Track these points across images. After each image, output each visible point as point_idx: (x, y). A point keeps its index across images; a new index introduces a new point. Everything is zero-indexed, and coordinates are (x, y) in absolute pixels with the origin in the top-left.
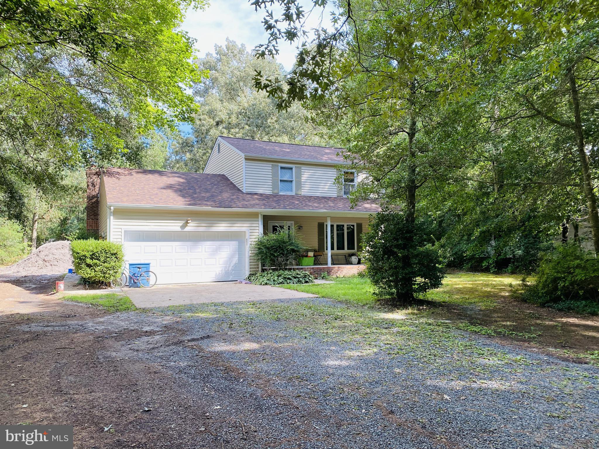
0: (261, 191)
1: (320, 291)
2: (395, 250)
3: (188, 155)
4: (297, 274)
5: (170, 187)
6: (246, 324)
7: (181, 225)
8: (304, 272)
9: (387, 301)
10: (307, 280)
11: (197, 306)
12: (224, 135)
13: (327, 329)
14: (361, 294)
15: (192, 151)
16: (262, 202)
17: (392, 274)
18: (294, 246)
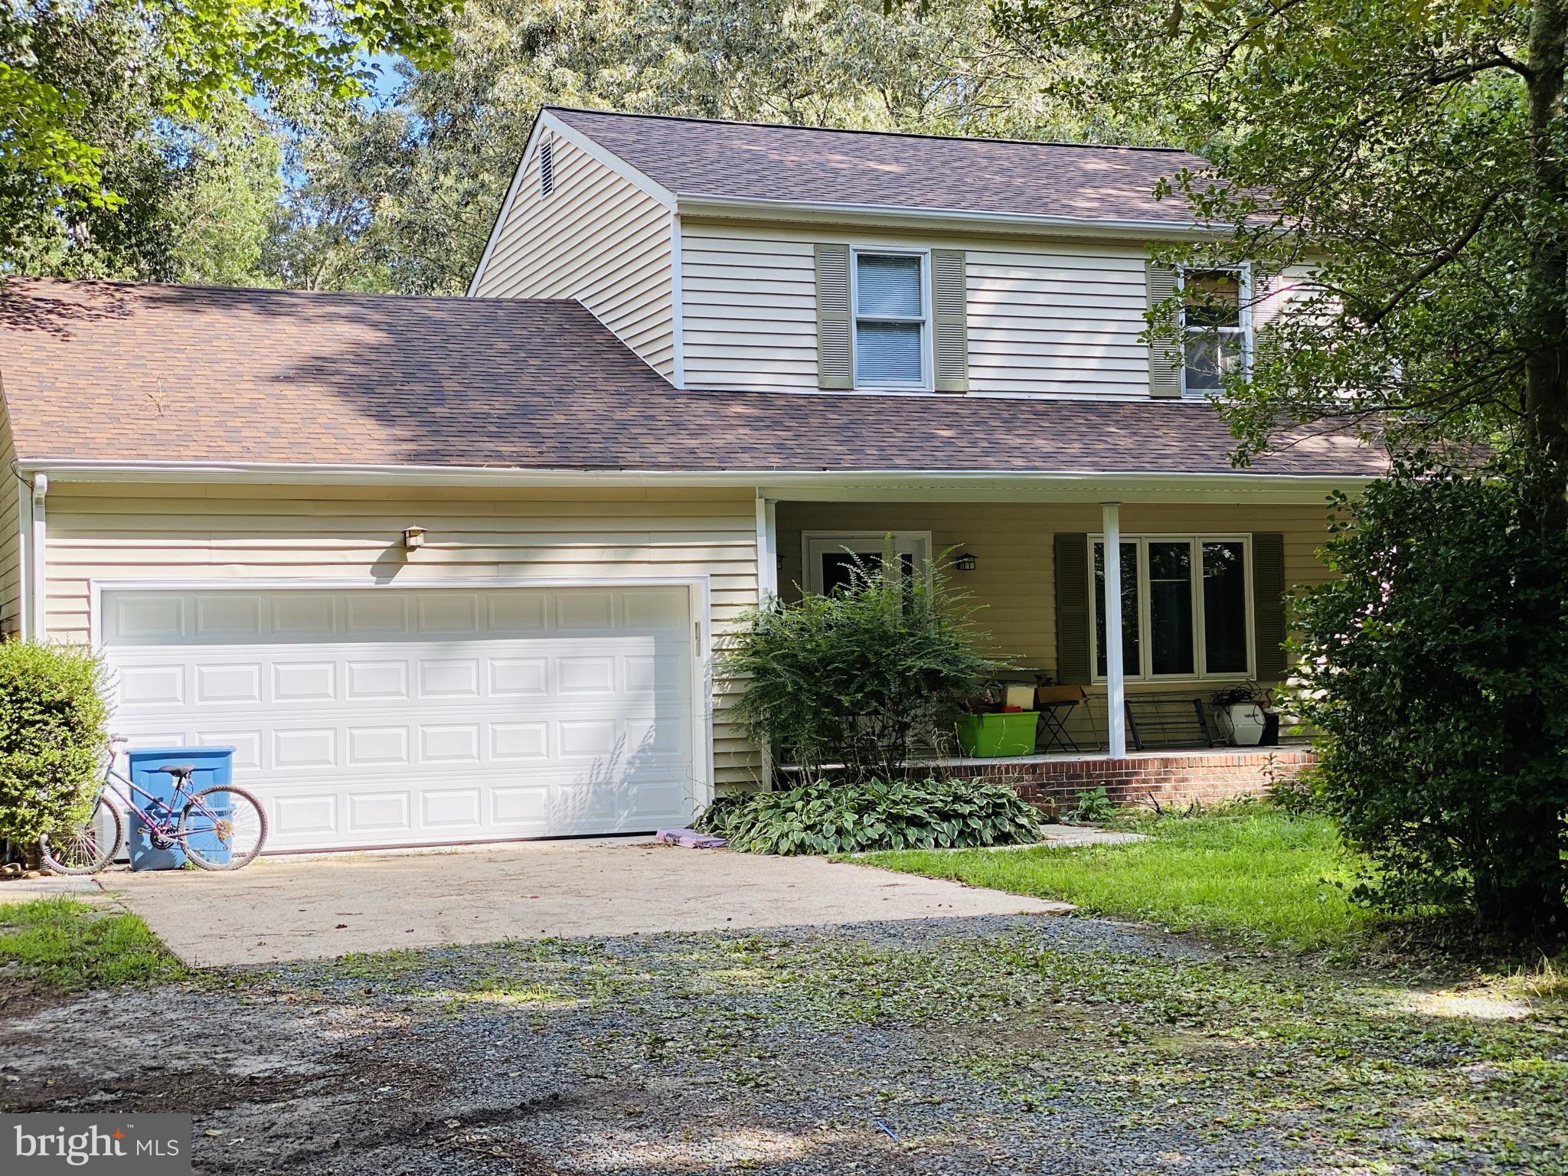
0: (760, 381)
1: (1078, 881)
2: (1469, 670)
3: (389, 207)
4: (957, 798)
5: (315, 370)
6: (730, 1041)
7: (374, 556)
8: (988, 788)
9: (1426, 933)
10: (1008, 828)
11: (480, 958)
12: (564, 101)
13: (1133, 1068)
14: (1291, 897)
15: (405, 183)
16: (769, 438)
17: (1453, 793)
18: (937, 654)
